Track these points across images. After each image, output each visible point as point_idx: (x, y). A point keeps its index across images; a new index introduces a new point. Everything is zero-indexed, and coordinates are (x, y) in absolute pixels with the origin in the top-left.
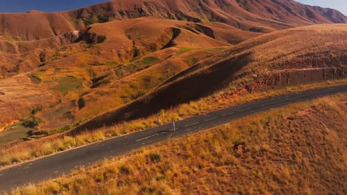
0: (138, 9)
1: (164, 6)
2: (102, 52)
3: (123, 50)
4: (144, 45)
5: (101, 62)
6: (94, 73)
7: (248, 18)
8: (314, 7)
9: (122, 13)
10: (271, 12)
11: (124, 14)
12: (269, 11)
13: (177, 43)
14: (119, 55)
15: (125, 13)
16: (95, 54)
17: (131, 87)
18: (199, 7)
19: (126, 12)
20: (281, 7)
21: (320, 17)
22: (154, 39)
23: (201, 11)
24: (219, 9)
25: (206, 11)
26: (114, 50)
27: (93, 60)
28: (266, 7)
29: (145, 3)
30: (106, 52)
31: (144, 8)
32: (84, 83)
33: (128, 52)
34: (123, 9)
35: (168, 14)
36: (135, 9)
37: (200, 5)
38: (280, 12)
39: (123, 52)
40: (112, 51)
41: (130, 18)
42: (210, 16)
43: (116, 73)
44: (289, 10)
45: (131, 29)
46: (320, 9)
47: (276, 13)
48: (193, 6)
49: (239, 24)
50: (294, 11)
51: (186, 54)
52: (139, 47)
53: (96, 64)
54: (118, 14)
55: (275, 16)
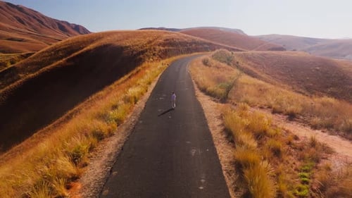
8: (62, 22)
10: (23, 23)
12: (20, 21)
20: (32, 19)
21: (72, 31)
28: (16, 17)
38: (32, 23)
44: (42, 23)
46: (68, 24)
47: (30, 24)
50: (46, 24)
55: (28, 27)
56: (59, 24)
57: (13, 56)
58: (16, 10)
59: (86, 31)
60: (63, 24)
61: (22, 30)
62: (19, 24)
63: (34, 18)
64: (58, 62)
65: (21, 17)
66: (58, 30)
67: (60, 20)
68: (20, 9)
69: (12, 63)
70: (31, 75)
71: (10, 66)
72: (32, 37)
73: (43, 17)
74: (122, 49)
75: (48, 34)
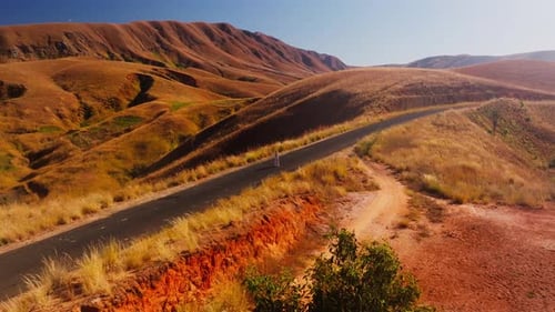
0: (56, 44)
1: (100, 41)
2: (27, 111)
3: (63, 108)
4: (98, 99)
5: (29, 128)
6: (23, 146)
7: (232, 64)
8: (309, 52)
9: (24, 49)
10: (259, 57)
11: (28, 51)
12: (256, 54)
13: (156, 95)
14: (61, 117)
15: (31, 49)
16: (13, 115)
17: (119, 158)
18: (157, 45)
19: (34, 47)
20: (271, 50)
21: (320, 65)
22: (113, 91)
23: (162, 51)
24: (187, 49)
25: (168, 51)
26: (47, 109)
27: (12, 125)
28: (252, 49)
29: (66, 35)
30: (33, 112)
31: (67, 42)
32: (15, 162)
33: (73, 111)
34: (27, 42)
35: (109, 53)
36: (49, 42)
37: (159, 41)
38: (270, 57)
39: (66, 112)
40: (44, 110)
41: (41, 57)
42: (176, 59)
43: (73, 142)
44: (281, 54)
45: (64, 76)
46: (316, 54)
47: (267, 58)
48: (148, 43)
49: (220, 71)
50: (288, 57)
51: (185, 109)
52: (90, 103)
53: (21, 131)
54: (18, 50)
55: (264, 61)
56: (303, 56)
57: (240, 101)
58: (253, 40)
59: (341, 66)
60: (309, 56)
61: (257, 66)
62: (255, 59)
63: (273, 48)
64: (278, 111)
65: (258, 49)
66: (302, 65)
67: (306, 49)
68: (258, 37)
69: (236, 110)
70: (247, 126)
71: (233, 113)
72: (268, 76)
73: (285, 47)
74: (349, 96)
75: (288, 70)
